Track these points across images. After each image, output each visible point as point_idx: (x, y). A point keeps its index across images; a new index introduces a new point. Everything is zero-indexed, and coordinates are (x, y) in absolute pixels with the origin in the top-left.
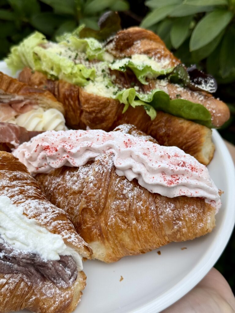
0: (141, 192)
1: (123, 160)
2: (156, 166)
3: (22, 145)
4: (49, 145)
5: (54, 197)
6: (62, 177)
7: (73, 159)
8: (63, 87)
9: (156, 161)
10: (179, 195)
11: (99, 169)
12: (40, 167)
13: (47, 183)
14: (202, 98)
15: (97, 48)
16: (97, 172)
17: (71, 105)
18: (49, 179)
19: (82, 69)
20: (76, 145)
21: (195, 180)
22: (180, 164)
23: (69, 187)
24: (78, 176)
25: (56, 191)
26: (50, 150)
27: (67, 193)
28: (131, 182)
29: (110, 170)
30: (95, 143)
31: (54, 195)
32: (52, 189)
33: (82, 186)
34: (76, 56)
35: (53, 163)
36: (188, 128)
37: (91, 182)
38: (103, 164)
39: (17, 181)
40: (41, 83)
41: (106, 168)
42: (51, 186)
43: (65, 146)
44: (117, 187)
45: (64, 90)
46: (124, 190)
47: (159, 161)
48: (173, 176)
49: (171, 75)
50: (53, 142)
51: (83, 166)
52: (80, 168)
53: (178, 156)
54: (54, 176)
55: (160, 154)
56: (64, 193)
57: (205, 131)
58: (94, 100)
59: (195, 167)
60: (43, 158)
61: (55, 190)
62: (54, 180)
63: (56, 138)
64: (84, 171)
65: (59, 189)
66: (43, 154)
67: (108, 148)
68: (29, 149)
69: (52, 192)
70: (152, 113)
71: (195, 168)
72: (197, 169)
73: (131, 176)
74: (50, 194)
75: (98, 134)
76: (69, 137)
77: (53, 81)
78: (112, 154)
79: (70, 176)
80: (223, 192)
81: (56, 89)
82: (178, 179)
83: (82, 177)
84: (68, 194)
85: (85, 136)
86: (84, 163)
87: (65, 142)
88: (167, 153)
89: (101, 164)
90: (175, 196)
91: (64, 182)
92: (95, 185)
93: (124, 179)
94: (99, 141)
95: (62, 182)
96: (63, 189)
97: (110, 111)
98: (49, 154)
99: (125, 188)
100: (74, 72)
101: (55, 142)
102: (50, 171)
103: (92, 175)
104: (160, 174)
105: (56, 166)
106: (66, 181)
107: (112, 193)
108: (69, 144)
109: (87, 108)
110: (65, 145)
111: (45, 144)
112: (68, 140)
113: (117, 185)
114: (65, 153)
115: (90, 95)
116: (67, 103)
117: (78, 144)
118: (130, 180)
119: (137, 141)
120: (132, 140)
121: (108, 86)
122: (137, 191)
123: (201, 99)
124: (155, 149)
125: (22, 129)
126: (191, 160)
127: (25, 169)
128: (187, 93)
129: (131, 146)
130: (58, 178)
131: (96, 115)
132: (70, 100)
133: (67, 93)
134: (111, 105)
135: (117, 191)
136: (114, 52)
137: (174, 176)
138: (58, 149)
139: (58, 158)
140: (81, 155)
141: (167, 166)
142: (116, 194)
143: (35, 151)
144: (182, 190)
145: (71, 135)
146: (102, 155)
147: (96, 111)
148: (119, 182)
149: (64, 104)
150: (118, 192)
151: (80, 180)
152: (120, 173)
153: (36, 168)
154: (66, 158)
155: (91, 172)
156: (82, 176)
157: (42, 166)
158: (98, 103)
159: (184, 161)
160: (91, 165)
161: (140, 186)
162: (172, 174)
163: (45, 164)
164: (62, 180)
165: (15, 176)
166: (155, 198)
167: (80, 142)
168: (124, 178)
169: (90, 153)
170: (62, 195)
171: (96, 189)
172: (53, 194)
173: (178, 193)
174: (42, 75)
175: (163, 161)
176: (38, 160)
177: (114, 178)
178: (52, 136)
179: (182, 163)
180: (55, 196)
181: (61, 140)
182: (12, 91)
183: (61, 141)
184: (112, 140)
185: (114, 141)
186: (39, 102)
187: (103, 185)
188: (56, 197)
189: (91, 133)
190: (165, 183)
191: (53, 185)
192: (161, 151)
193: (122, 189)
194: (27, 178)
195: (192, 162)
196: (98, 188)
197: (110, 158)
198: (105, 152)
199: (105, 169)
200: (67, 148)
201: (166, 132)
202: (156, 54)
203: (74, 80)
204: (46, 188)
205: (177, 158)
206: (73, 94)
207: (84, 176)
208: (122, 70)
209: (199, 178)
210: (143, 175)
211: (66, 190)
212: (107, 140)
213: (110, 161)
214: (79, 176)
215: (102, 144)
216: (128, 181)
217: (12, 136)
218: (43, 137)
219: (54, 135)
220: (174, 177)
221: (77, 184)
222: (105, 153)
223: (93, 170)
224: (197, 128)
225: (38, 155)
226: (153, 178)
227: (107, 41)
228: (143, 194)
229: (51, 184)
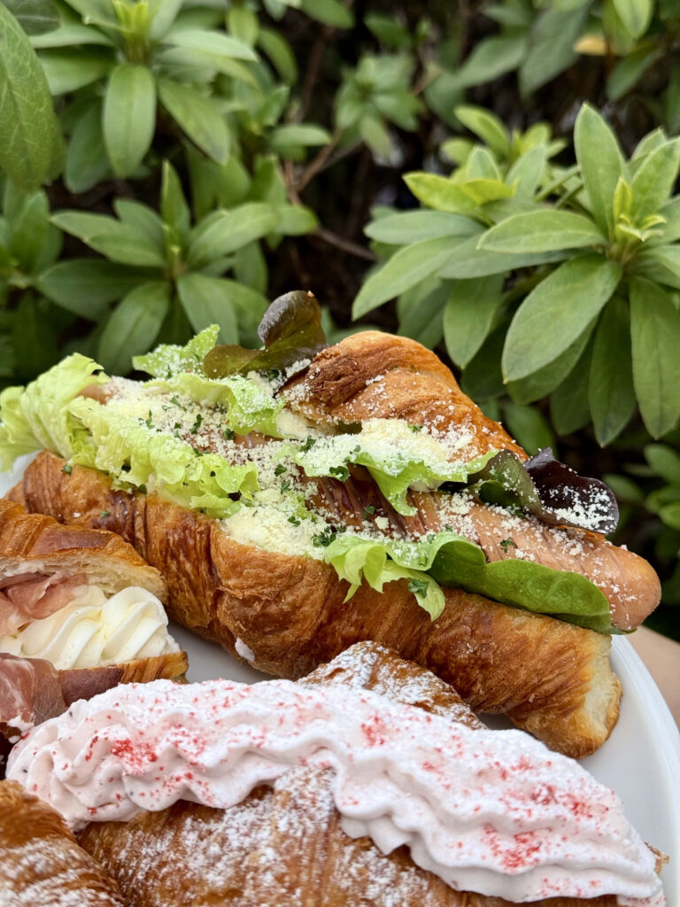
0: (421, 887)
1: (362, 788)
2: (465, 807)
3: (42, 729)
4: (129, 737)
5: (147, 902)
6: (170, 835)
7: (206, 784)
8: (160, 517)
9: (465, 788)
10: (540, 898)
11: (291, 824)
12: (102, 806)
13: (123, 855)
14: (579, 548)
15: (259, 409)
16: (285, 836)
17: (186, 574)
18: (130, 840)
19: (215, 470)
20: (213, 737)
21: (589, 845)
22: (538, 795)
23: (194, 875)
24: (224, 841)
25: (155, 884)
26: (133, 754)
27: (188, 894)
28: (390, 857)
29: (324, 826)
30: (273, 732)
31: (147, 896)
32: (140, 876)
33: (237, 872)
34: (197, 425)
35: (143, 794)
36: (540, 640)
37: (267, 869)
38: (303, 805)
39: (37, 886)
40: (92, 504)
41: (311, 818)
42: (138, 867)
43: (180, 745)
44: (346, 875)
45: (163, 528)
46: (371, 886)
47: (474, 788)
48: (519, 837)
49: (481, 482)
50: (143, 728)
51: (239, 805)
52: (228, 811)
53: (530, 765)
54: (144, 831)
55: (475, 765)
56: (180, 890)
57: (592, 643)
58: (258, 566)
59: (584, 801)
60: (111, 780)
61: (151, 881)
62: (145, 844)
63: (151, 710)
64: (241, 821)
65: (163, 879)
66: (109, 765)
67: (314, 747)
68: (67, 747)
69: (143, 885)
70: (433, 602)
71: (584, 805)
72: (589, 807)
73: (390, 840)
74: (134, 891)
75: (281, 701)
76: (192, 714)
77: (130, 497)
78: (328, 768)
79: (197, 833)
80: (667, 858)
81: (139, 522)
82: (536, 849)
83: (235, 844)
84: (193, 897)
85: (242, 706)
86: (240, 796)
87: (180, 726)
88: (497, 764)
89: (296, 807)
90: (529, 899)
91: (177, 854)
92: (280, 879)
93: (368, 849)
94: (284, 726)
95: (172, 856)
96: (178, 880)
97: (306, 598)
98: (130, 769)
99: (372, 877)
100: (194, 478)
101: (148, 727)
102: (133, 815)
103: (268, 846)
104: (479, 833)
105: (152, 806)
106: (184, 853)
107: (332, 897)
108: (193, 735)
109: (235, 587)
110: (179, 738)
111: (117, 732)
112: (189, 723)
113: (346, 867)
114: (181, 764)
115: (243, 550)
116: (174, 567)
117: (219, 734)
118: (387, 851)
119: (402, 720)
120: (386, 720)
121: (298, 519)
122: (408, 885)
123: (574, 552)
124: (459, 746)
125: (41, 666)
126: (569, 775)
127: (57, 826)
128: (533, 533)
129: (383, 737)
130: (159, 840)
131: (264, 607)
132: (182, 558)
133: (174, 538)
134: (307, 578)
135: (348, 889)
136: (309, 411)
137: (523, 837)
138: (158, 752)
139: (158, 779)
140: (231, 772)
141: (500, 808)
142: (346, 897)
143: (88, 758)
144: (551, 882)
145: (196, 700)
146: (296, 770)
147: (264, 598)
148: (354, 857)
149: (165, 570)
150: (350, 892)
151: (231, 855)
152: (354, 830)
153: (89, 809)
154: (184, 781)
155: (265, 834)
156: (235, 840)
157: (109, 803)
158: (270, 575)
159: (550, 784)
160: (262, 803)
161: (418, 868)
162: (517, 833)
163: (118, 797)
164: (172, 848)
165: (31, 868)
166: (464, 902)
167: (226, 728)
168: (367, 843)
169: (258, 763)
170: (173, 897)
171: (284, 891)
172: (146, 891)
173: (539, 891)
174: (94, 481)
175: (487, 787)
176: (96, 785)
177: (336, 846)
178: (138, 702)
179: (545, 792)
180: (151, 901)
181: (165, 721)
182: (8, 549)
183: (167, 724)
184: (325, 719)
185: (332, 725)
186: (89, 571)
187: (304, 877)
188: (153, 903)
189: (257, 696)
190: (496, 863)
191: (144, 861)
192: (477, 753)
193: (363, 884)
194: (67, 862)
195: (574, 781)
196: (291, 889)
197: (323, 782)
198: (304, 763)
199: (309, 824)
200: (185, 751)
201: (475, 652)
202: (431, 415)
203: (194, 503)
204: (122, 871)
205: (527, 773)
206: (191, 542)
207: (242, 838)
208: (339, 476)
209: (598, 839)
210: (429, 839)
211: (187, 883)
212: (308, 719)
213: (324, 793)
214: (227, 839)
215: (296, 734)
216: (380, 855)
217: (13, 700)
218: (111, 708)
219: (142, 701)
220: (524, 841)
221: (220, 865)
222: (306, 765)
223: (273, 827)
224: (567, 640)
225: (97, 767)
226: (460, 845)
227: (284, 374)
228: (428, 891)
229: (137, 857)
